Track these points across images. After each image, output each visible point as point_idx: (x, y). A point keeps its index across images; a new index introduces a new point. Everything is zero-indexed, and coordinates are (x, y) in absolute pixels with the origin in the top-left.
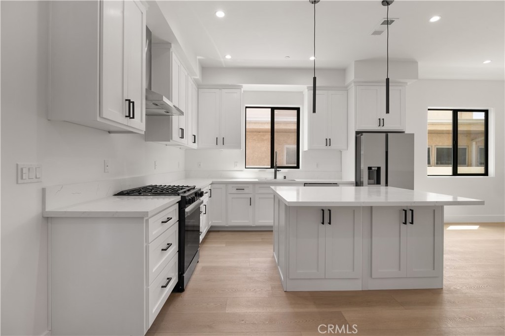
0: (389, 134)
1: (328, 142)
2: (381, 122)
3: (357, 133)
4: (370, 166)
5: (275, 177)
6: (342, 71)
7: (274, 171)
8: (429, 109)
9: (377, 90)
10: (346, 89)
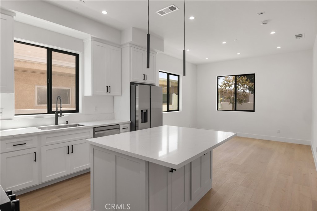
0: (151, 86)
1: (109, 89)
2: (145, 77)
3: (132, 84)
4: (142, 109)
5: (57, 123)
6: (119, 32)
7: (55, 116)
8: (160, 71)
9: (142, 53)
10: (120, 47)
